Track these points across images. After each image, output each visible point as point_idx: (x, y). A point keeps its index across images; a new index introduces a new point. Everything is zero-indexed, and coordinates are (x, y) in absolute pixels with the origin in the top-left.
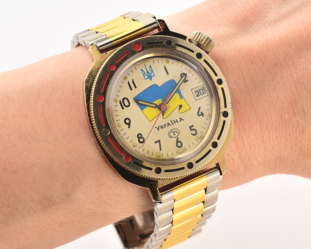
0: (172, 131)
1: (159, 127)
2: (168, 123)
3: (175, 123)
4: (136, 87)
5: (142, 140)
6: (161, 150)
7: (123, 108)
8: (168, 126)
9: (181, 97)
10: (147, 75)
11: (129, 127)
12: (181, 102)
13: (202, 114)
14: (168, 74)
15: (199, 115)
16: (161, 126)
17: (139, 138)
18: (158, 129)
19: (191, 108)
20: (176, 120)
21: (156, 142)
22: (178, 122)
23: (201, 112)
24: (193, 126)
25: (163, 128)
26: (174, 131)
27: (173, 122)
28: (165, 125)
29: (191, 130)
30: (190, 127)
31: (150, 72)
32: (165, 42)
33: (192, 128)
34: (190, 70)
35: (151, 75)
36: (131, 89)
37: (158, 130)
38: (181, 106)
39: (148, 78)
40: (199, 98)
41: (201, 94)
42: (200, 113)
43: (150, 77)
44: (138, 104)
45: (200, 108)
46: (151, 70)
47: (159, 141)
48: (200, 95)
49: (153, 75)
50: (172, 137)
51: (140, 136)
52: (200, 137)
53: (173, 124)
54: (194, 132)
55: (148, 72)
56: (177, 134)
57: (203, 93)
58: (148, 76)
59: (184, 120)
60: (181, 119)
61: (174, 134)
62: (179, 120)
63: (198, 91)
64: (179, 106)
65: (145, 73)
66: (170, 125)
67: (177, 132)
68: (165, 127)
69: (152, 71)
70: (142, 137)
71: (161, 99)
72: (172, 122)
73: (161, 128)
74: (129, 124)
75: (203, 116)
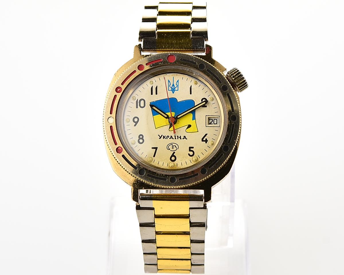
0: (171, 144)
1: (161, 136)
2: (171, 136)
3: (178, 139)
4: (156, 94)
5: (141, 141)
6: (154, 156)
7: (137, 107)
8: (170, 138)
9: (194, 118)
10: (171, 87)
11: (135, 126)
12: (192, 123)
13: (206, 141)
14: (191, 93)
15: (203, 140)
16: (164, 136)
17: (140, 138)
18: (161, 137)
19: (198, 131)
20: (180, 136)
21: (153, 148)
22: (181, 139)
23: (206, 139)
24: (193, 148)
25: (165, 139)
26: (173, 144)
27: (177, 137)
28: (168, 137)
29: (190, 150)
30: (190, 148)
31: (176, 86)
32: (198, 64)
33: (191, 149)
34: (213, 98)
35: (175, 89)
36: (152, 94)
37: (160, 139)
38: (189, 126)
39: (172, 90)
40: (210, 125)
41: (215, 123)
42: (204, 139)
43: (173, 90)
44: (152, 109)
45: (206, 135)
46: (177, 84)
47: (156, 148)
48: (212, 124)
49: (177, 90)
50: (170, 149)
51: (141, 137)
52: (195, 160)
53: (175, 139)
54: (191, 153)
55: (173, 85)
56: (175, 149)
57: (216, 123)
58: (172, 89)
59: (187, 139)
60: (185, 137)
61: (173, 148)
62: (182, 137)
63: (212, 120)
64: (188, 126)
65: (170, 85)
66: (172, 138)
67: (176, 147)
68: (167, 139)
69: (178, 86)
70: (142, 139)
71: (174, 113)
72: (175, 136)
73: (163, 138)
74: (136, 123)
75: (206, 143)
